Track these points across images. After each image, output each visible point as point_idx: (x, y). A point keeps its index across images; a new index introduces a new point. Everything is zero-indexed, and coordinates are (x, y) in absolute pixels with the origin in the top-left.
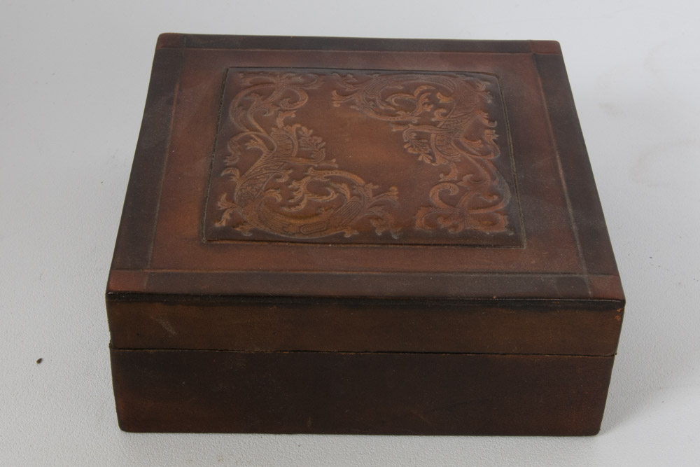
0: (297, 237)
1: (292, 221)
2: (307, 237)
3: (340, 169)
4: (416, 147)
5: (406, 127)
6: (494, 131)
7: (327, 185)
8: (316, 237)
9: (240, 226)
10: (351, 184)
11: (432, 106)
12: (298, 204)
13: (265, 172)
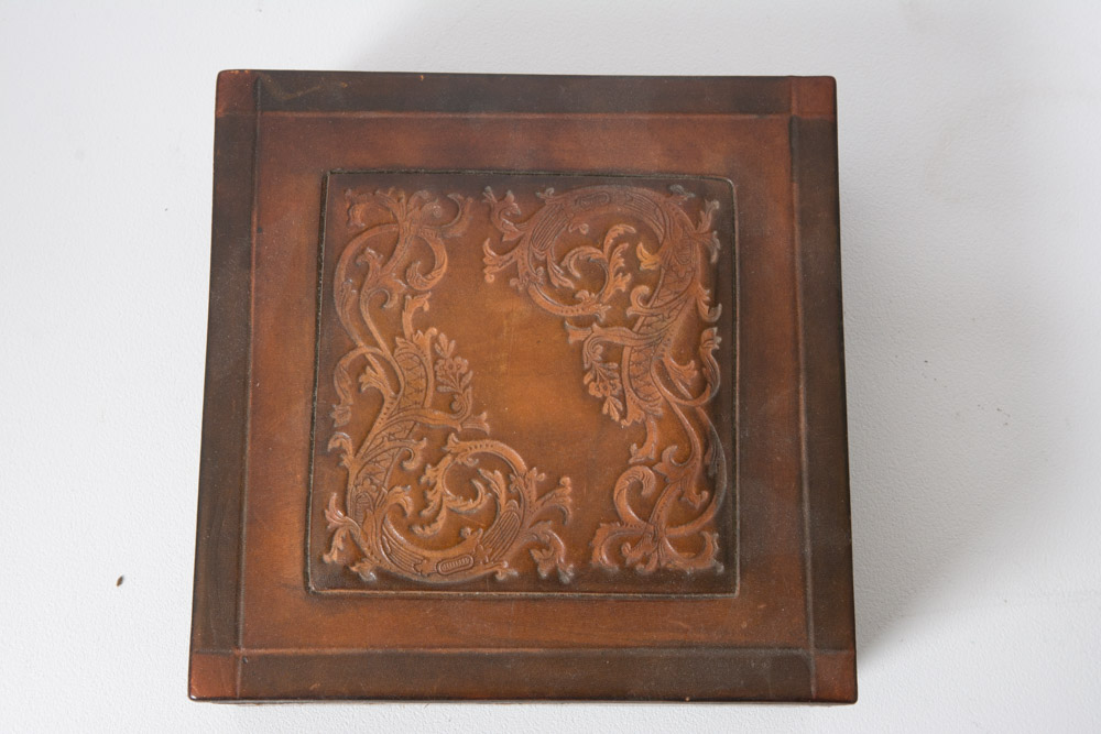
0: (434, 580)
1: (427, 553)
2: (447, 580)
3: (494, 437)
4: (602, 380)
5: (589, 331)
6: (715, 329)
7: (475, 474)
8: (458, 579)
9: (358, 565)
10: (508, 471)
11: (629, 277)
12: (433, 520)
13: (388, 445)
